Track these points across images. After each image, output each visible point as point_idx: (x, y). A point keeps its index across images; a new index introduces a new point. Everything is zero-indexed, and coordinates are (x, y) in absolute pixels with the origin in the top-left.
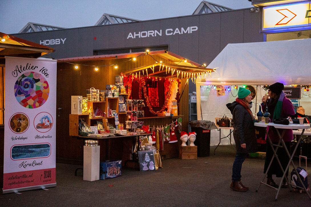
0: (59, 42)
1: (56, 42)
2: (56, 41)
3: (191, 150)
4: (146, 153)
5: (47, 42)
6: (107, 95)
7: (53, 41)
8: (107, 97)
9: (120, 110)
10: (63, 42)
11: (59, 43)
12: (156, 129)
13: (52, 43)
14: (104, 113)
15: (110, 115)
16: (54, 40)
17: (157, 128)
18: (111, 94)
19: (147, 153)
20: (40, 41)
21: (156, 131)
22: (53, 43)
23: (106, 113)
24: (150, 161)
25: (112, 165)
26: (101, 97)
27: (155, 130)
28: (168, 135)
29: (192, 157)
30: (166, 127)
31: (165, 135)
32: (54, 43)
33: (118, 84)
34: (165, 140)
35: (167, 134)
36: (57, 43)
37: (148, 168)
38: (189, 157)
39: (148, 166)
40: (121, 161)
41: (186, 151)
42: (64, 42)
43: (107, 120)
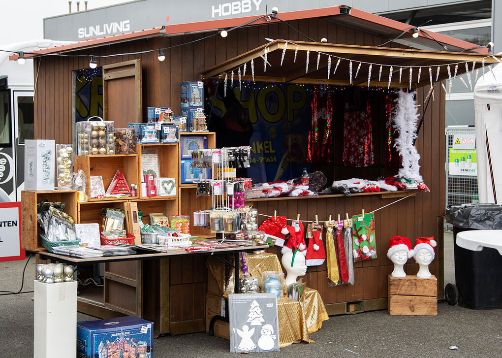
0: (248, 8)
1: (244, 6)
2: (243, 4)
3: (419, 289)
4: (253, 300)
5: (227, 9)
6: (141, 137)
7: (237, 5)
8: (139, 142)
9: (183, 177)
10: (256, 6)
11: (249, 10)
12: (323, 224)
13: (235, 10)
14: (133, 185)
15: (152, 192)
16: (239, 3)
17: (327, 222)
18: (154, 134)
19: (257, 299)
20: (213, 7)
21: (325, 230)
22: (238, 10)
23: (136, 187)
24: (263, 324)
25: (115, 337)
26: (121, 143)
27: (320, 227)
28: (368, 240)
29: (422, 311)
30: (360, 219)
31: (356, 240)
32: (240, 9)
33: (187, 105)
34: (356, 255)
35: (364, 237)
36: (245, 9)
37: (256, 343)
38: (412, 308)
39: (256, 338)
40: (149, 326)
41: (402, 292)
42: (260, 6)
43: (134, 207)
